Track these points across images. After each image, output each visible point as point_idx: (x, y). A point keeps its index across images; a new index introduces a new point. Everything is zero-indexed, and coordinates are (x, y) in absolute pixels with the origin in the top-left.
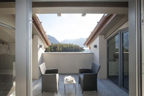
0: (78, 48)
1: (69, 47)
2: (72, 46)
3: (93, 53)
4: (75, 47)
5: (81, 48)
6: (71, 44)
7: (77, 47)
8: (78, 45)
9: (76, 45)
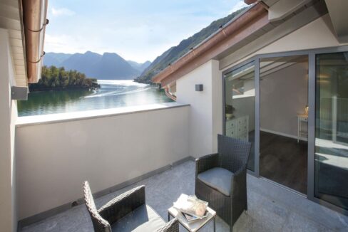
0: (82, 80)
1: (49, 77)
2: (60, 74)
3: (189, 105)
4: (70, 78)
5: (88, 81)
6: (58, 67)
7: (77, 76)
8: (80, 71)
9: (73, 70)
